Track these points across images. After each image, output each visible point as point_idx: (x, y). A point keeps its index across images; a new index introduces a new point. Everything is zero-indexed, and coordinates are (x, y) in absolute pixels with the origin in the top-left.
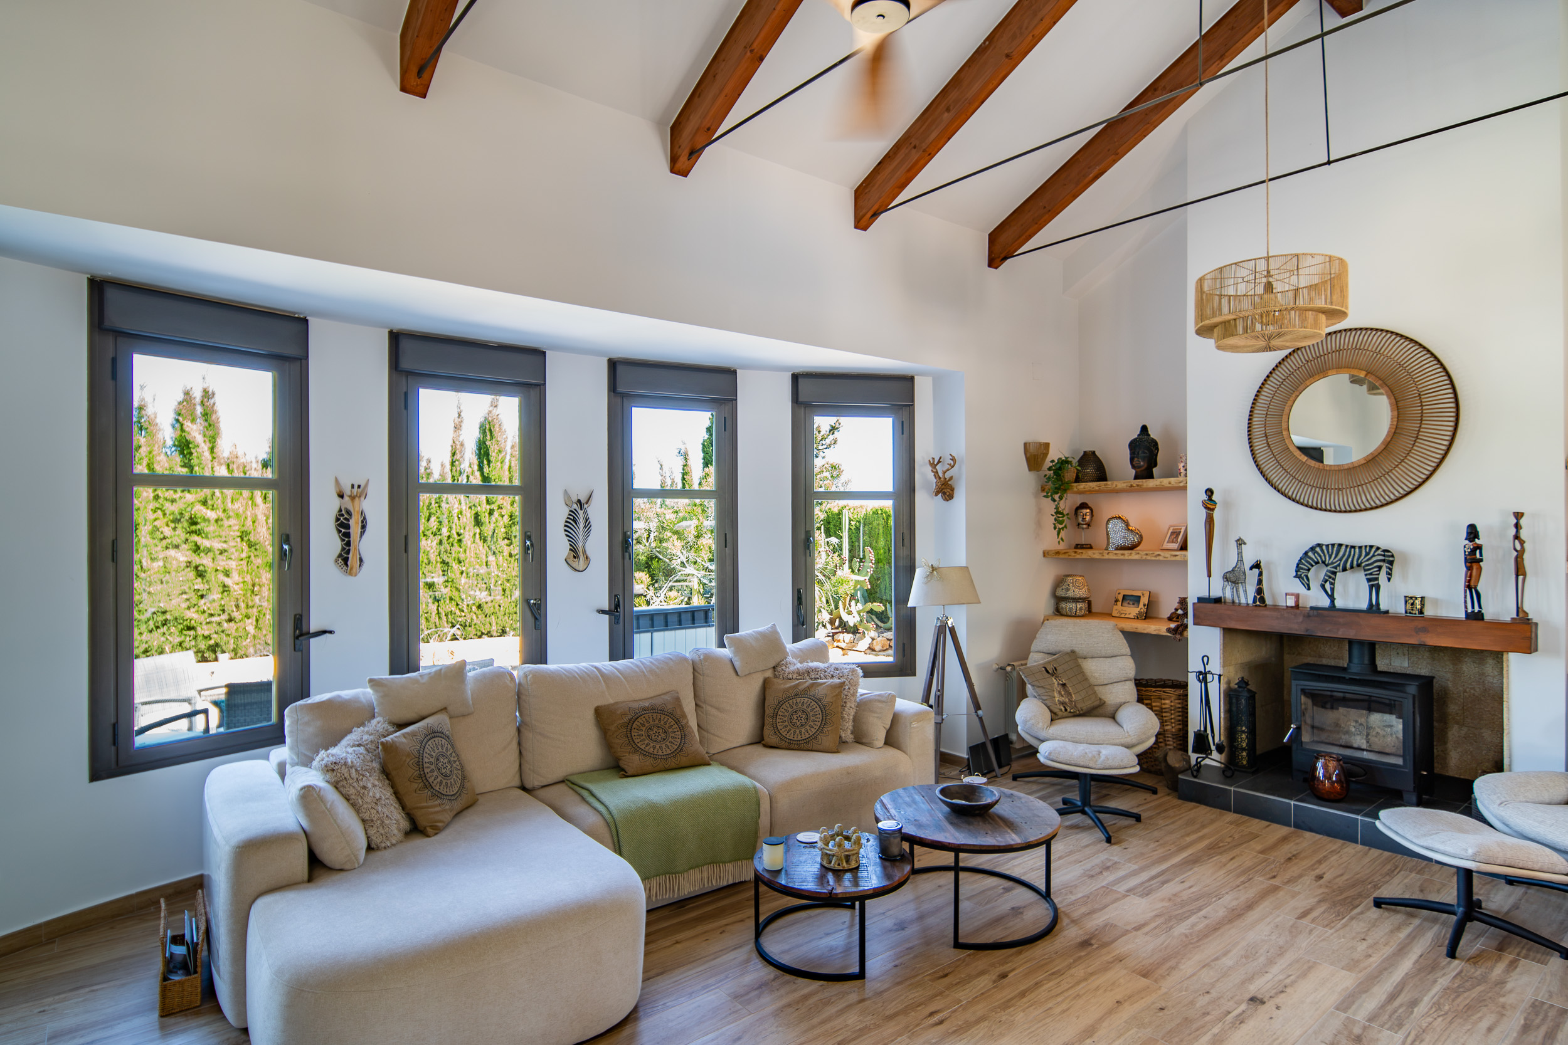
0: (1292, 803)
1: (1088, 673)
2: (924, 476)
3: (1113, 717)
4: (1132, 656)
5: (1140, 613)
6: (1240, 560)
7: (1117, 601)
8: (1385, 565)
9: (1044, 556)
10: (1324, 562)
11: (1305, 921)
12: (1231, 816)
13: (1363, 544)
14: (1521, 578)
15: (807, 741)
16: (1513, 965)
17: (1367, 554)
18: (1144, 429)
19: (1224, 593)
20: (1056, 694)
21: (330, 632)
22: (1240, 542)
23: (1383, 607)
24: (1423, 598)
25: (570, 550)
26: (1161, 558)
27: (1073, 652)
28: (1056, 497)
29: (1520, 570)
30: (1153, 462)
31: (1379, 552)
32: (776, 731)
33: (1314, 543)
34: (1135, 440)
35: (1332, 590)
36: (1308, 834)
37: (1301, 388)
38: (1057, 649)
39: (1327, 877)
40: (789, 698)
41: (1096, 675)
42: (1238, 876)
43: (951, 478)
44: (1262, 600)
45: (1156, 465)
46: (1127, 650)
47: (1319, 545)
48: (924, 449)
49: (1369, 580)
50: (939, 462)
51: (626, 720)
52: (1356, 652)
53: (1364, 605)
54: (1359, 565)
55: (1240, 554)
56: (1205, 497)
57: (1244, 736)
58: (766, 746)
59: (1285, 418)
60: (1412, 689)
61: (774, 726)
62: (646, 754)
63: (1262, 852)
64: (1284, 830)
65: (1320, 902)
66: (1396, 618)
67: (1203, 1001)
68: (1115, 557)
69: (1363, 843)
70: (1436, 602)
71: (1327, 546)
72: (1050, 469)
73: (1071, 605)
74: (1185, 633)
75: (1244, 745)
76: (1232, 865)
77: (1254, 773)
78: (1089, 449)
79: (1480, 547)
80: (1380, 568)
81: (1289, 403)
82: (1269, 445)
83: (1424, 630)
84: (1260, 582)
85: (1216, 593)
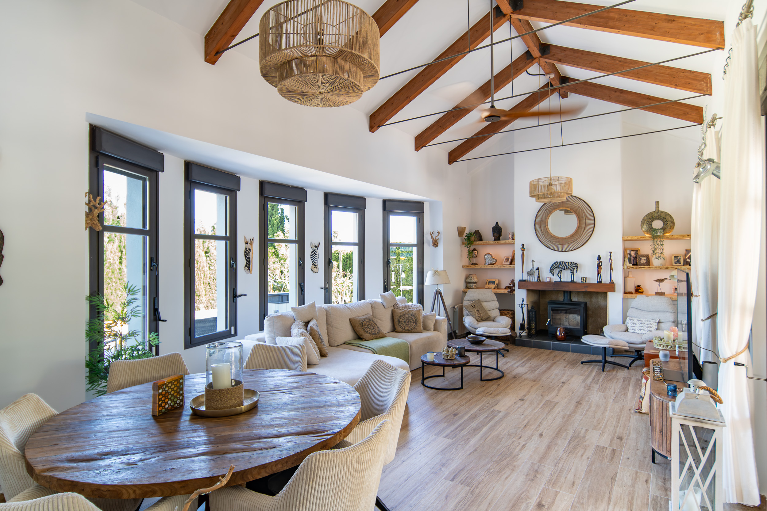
0: (551, 342)
1: (484, 306)
2: (427, 238)
3: (493, 321)
4: (498, 300)
5: (495, 287)
6: (533, 267)
7: (486, 283)
8: (575, 268)
9: (463, 267)
10: (558, 267)
11: (566, 368)
12: (533, 349)
13: (569, 261)
14: (611, 270)
15: (412, 329)
16: (617, 371)
17: (571, 264)
18: (497, 223)
19: (527, 278)
20: (476, 314)
21: (245, 295)
22: (533, 261)
23: (575, 281)
24: (586, 277)
25: (313, 265)
26: (505, 267)
27: (479, 300)
28: (468, 246)
29: (611, 268)
30: (500, 235)
31: (574, 264)
32: (401, 327)
33: (555, 261)
34: (494, 227)
35: (561, 276)
36: (556, 351)
37: (551, 213)
38: (474, 299)
39: (566, 359)
40: (403, 315)
41: (487, 307)
42: (544, 361)
43: (438, 239)
44: (540, 280)
45: (501, 236)
46: (496, 299)
47: (557, 262)
48: (427, 228)
49: (571, 272)
50: (432, 233)
51: (360, 322)
52: (566, 295)
53: (570, 280)
54: (568, 268)
55: (533, 265)
56: (522, 247)
57: (534, 324)
58: (396, 332)
59: (546, 222)
60: (583, 305)
61: (399, 325)
62: (370, 333)
63: (547, 356)
64: (549, 351)
65: (568, 364)
66: (579, 283)
67: (551, 384)
68: (489, 267)
69: (572, 352)
70: (589, 278)
71: (559, 262)
72: (466, 236)
73: (472, 285)
74: (514, 292)
75: (534, 327)
76: (541, 359)
77: (537, 336)
78: (477, 229)
79: (601, 262)
80: (574, 268)
81: (548, 217)
82: (542, 230)
83: (587, 287)
84: (539, 274)
85: (525, 278)
